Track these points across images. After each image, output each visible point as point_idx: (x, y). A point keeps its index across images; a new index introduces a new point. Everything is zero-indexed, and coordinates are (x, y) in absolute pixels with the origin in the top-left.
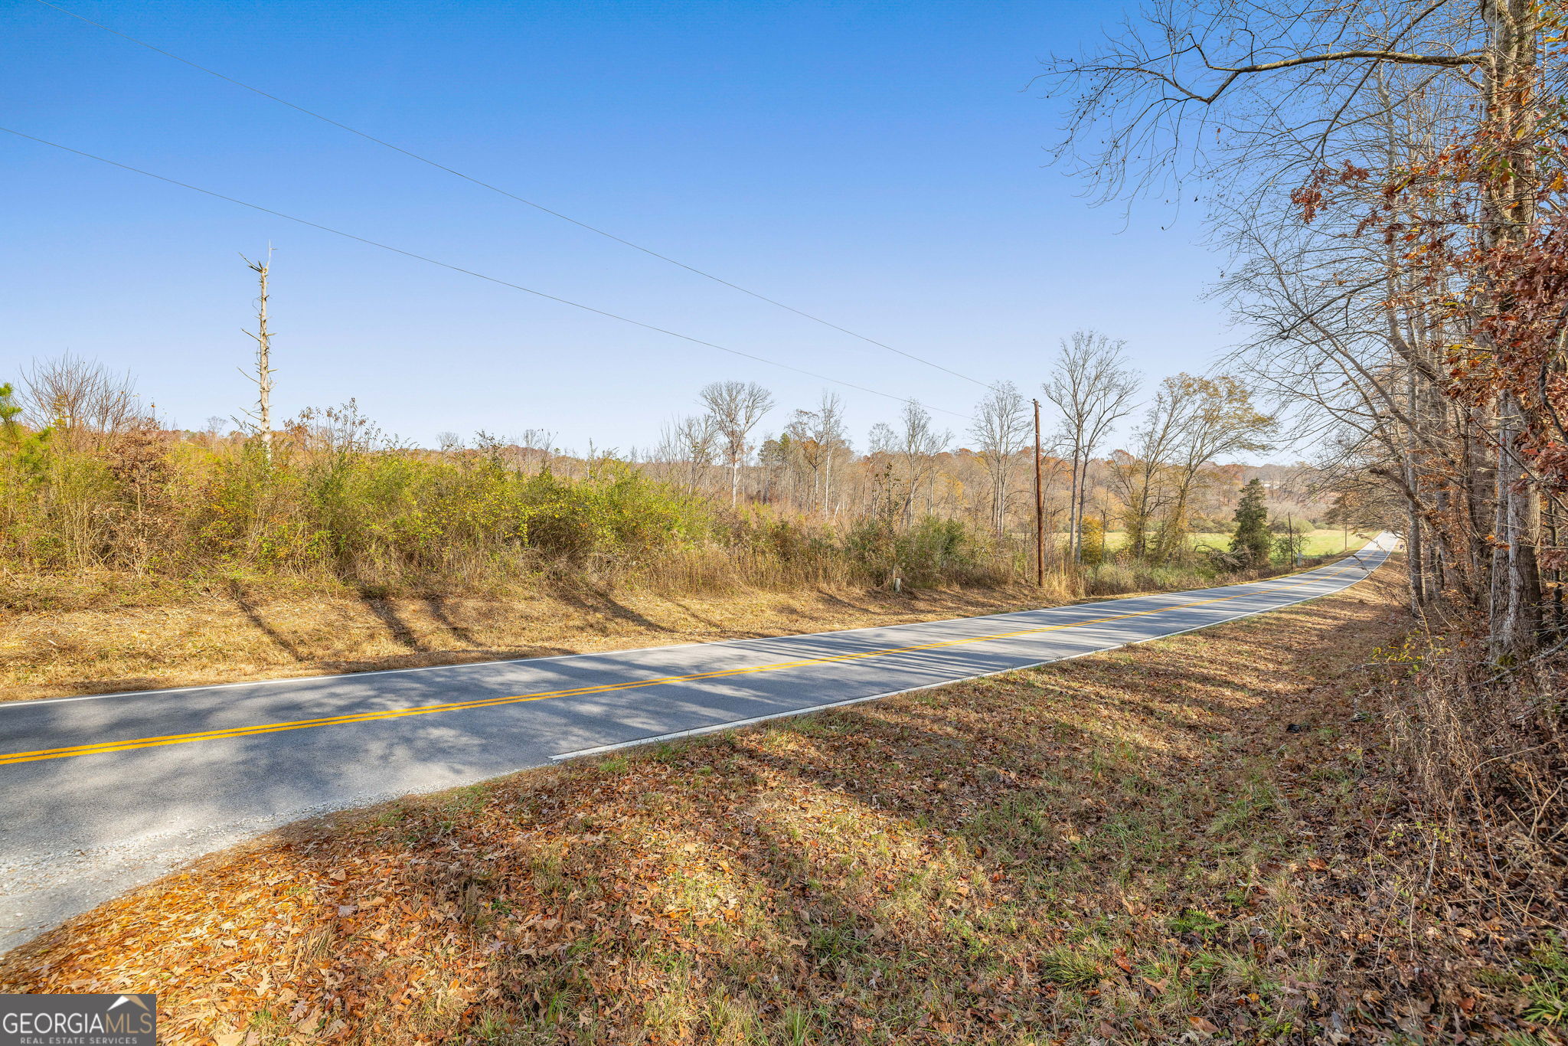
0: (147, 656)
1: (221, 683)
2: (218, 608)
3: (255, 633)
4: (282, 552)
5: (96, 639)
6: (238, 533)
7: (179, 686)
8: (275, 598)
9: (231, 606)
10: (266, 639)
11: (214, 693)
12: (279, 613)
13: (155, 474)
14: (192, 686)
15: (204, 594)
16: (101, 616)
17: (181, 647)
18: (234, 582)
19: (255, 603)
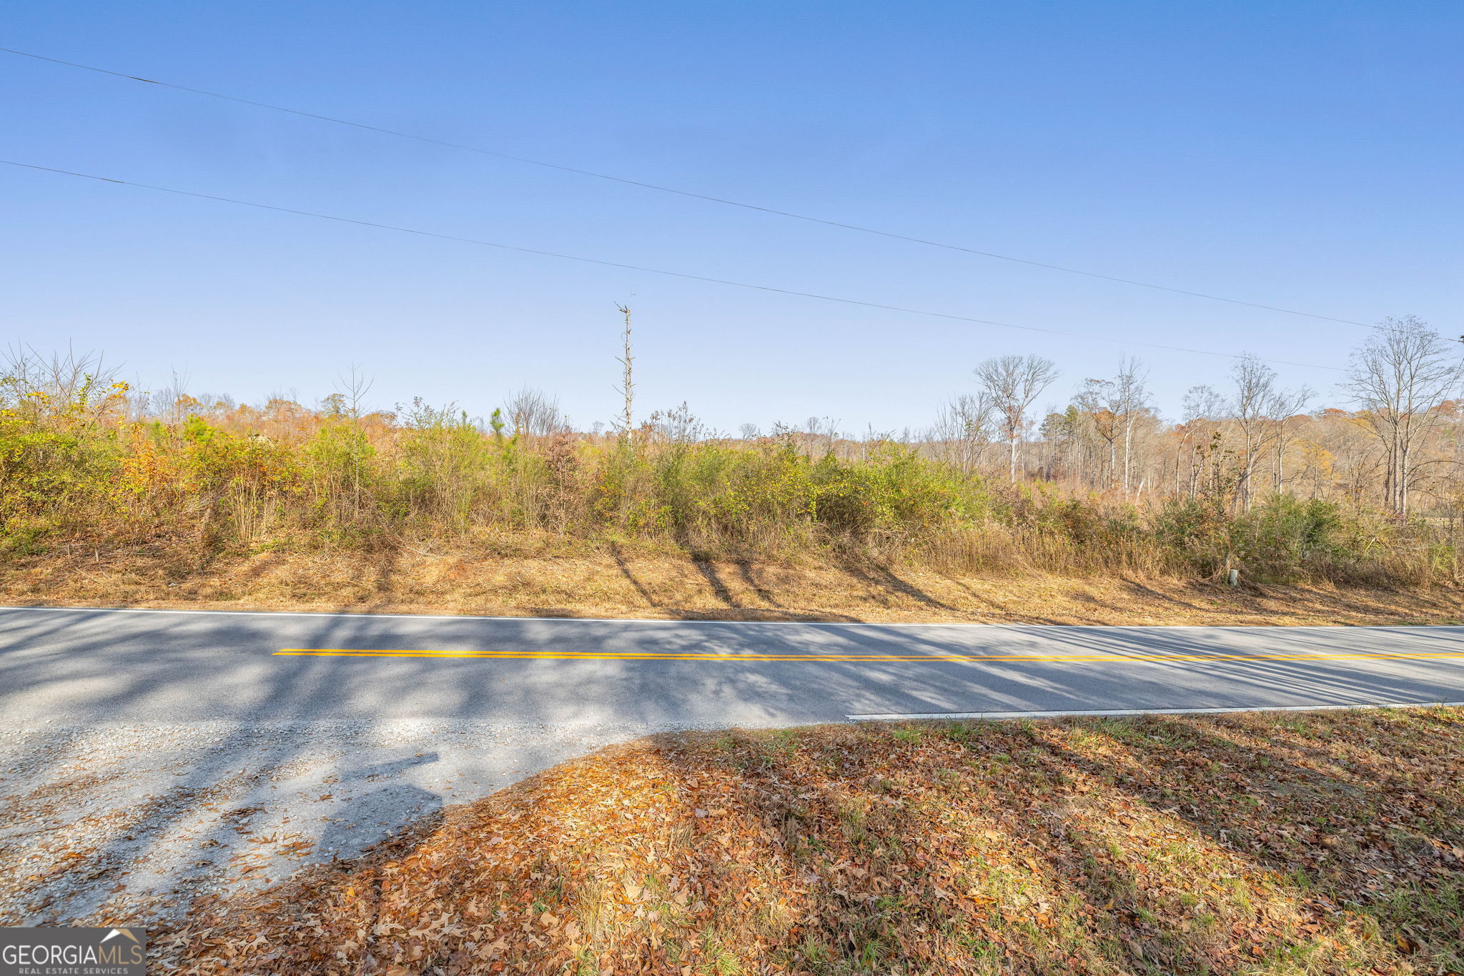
0: (566, 594)
1: (608, 618)
2: (604, 562)
3: (626, 582)
4: (642, 522)
5: (540, 579)
6: (615, 507)
7: (585, 617)
8: (638, 557)
9: (612, 561)
10: (632, 587)
11: (606, 625)
12: (640, 568)
13: (569, 465)
14: (593, 618)
15: (596, 551)
16: (542, 562)
17: (584, 588)
18: (613, 543)
19: (626, 560)
